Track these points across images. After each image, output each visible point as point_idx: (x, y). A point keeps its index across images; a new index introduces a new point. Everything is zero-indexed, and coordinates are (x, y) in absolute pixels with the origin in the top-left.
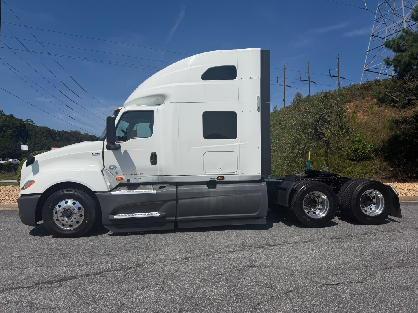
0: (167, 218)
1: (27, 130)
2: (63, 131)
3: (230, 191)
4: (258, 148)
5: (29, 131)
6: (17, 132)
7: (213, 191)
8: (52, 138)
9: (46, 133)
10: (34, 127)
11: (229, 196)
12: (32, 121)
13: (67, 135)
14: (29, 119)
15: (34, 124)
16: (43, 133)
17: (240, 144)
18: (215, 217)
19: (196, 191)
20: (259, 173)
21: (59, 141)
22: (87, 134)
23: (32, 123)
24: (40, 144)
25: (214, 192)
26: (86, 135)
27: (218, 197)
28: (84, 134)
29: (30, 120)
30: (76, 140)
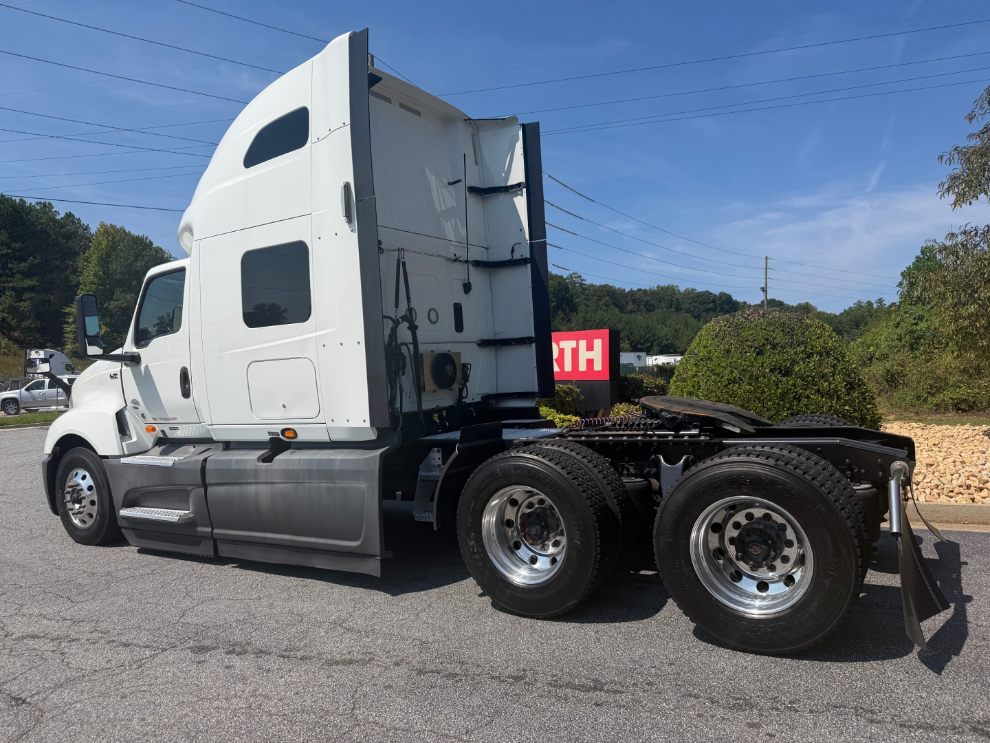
0: (200, 529)
1: (572, 296)
2: (639, 290)
3: (298, 470)
4: (359, 343)
5: (575, 297)
6: (554, 302)
7: (264, 468)
8: (617, 306)
9: (607, 298)
10: (584, 289)
11: (295, 485)
12: (580, 277)
13: (648, 298)
14: (574, 274)
15: (583, 282)
16: (600, 298)
17: (319, 333)
18: (276, 539)
19: (234, 467)
20: (364, 421)
21: (631, 312)
22: (693, 290)
23: (581, 280)
24: (594, 322)
25: (267, 471)
26: (689, 294)
27: (274, 485)
28: (685, 291)
29: (577, 274)
30: (667, 307)
